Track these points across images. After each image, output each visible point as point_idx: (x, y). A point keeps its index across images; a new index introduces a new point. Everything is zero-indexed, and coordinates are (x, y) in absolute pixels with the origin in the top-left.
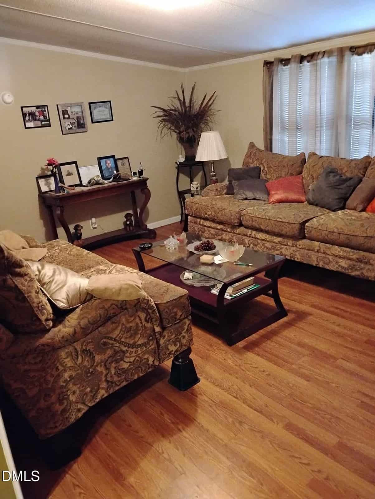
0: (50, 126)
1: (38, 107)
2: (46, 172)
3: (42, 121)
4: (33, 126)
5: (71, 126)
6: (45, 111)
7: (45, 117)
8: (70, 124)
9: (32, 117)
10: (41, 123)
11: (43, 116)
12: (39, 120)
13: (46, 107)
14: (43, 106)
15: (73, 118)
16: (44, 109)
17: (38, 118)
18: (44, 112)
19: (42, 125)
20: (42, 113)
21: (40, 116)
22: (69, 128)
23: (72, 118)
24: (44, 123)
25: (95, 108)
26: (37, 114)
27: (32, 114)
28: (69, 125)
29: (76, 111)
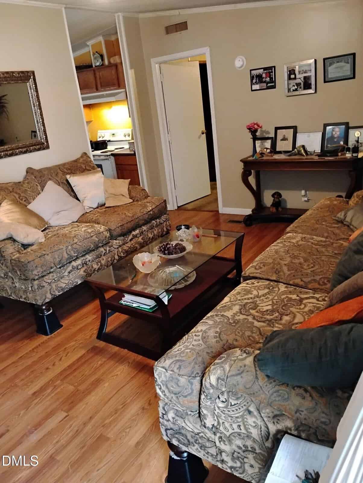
0: (275, 88)
1: (265, 69)
2: (264, 134)
3: (267, 83)
4: (258, 88)
5: (296, 87)
6: (272, 72)
7: (271, 78)
8: (295, 84)
9: (259, 80)
10: (267, 85)
11: (270, 77)
12: (265, 82)
13: (273, 68)
14: (271, 68)
15: (300, 78)
16: (271, 71)
17: (264, 80)
18: (271, 74)
19: (267, 87)
20: (269, 75)
21: (266, 78)
22: (294, 89)
23: (298, 78)
24: (269, 85)
25: (331, 64)
26: (264, 75)
27: (259, 77)
28: (294, 86)
29: (304, 70)
